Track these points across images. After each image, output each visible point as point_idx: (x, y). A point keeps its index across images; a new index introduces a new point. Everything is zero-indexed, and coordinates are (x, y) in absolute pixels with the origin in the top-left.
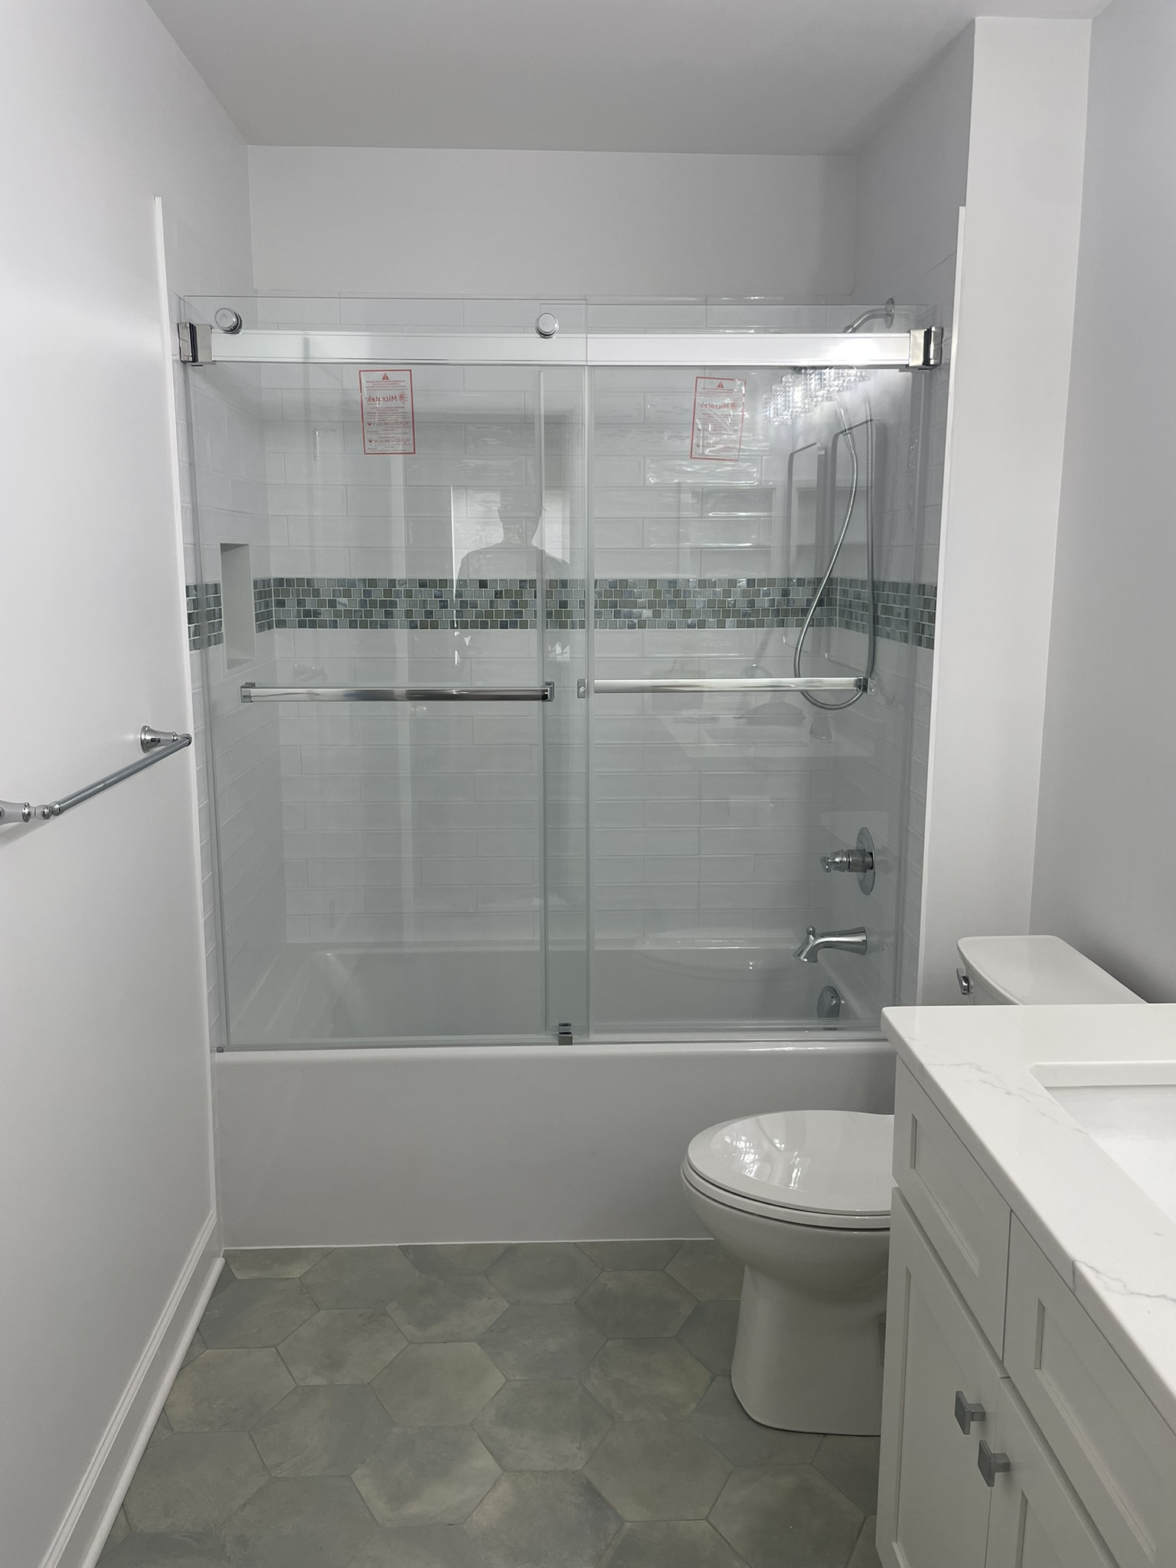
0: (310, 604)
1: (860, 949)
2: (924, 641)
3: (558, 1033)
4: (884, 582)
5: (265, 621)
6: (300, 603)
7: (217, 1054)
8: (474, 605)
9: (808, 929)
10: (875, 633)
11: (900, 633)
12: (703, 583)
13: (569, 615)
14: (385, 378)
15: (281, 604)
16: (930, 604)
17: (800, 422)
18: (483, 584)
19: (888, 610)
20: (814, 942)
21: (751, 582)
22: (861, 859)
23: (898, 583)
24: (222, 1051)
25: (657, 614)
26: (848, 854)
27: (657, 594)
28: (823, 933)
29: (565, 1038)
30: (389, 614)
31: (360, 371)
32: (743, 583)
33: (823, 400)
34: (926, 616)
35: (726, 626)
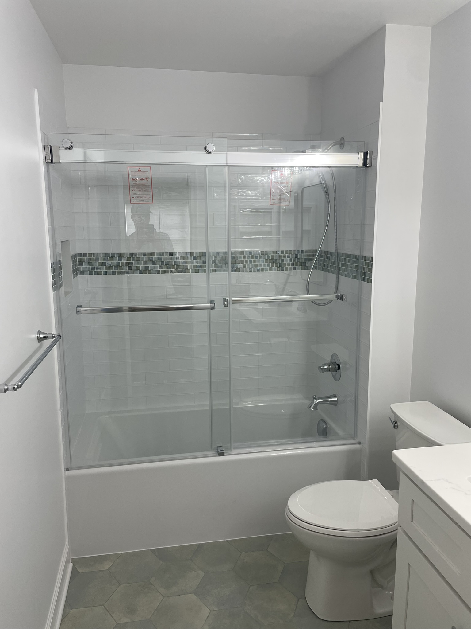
0: (95, 264)
1: (335, 403)
2: (367, 280)
4: (341, 253)
5: (75, 273)
6: (90, 264)
7: (67, 472)
8: (167, 263)
9: (313, 395)
11: (353, 275)
12: (263, 253)
14: (139, 170)
15: (81, 264)
16: (369, 264)
19: (345, 265)
20: (316, 401)
21: (282, 252)
22: (334, 366)
24: (69, 470)
26: (329, 364)
27: (244, 257)
28: (319, 398)
30: (130, 268)
31: (128, 167)
32: (280, 253)
34: (367, 269)
35: (273, 270)
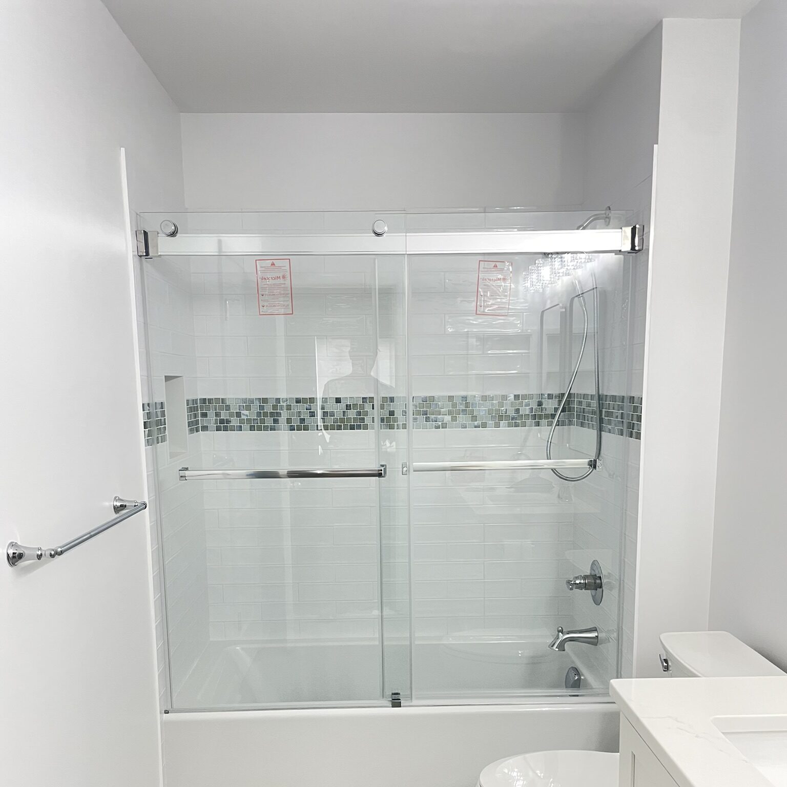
0: (224, 415)
1: (594, 642)
2: (634, 434)
3: (391, 699)
4: (606, 396)
5: (194, 427)
6: (217, 415)
8: (332, 414)
9: (558, 629)
10: (601, 430)
11: (618, 429)
12: (484, 398)
13: (396, 420)
14: (273, 264)
16: (637, 409)
17: (548, 290)
18: (338, 400)
19: (609, 414)
20: (562, 637)
21: (517, 397)
22: (593, 581)
23: (615, 396)
24: (168, 713)
25: (454, 419)
26: (585, 577)
27: (454, 405)
28: (569, 631)
29: (396, 703)
30: (276, 421)
31: (256, 260)
32: (512, 397)
33: (563, 275)
34: (635, 417)
35: (501, 426)
